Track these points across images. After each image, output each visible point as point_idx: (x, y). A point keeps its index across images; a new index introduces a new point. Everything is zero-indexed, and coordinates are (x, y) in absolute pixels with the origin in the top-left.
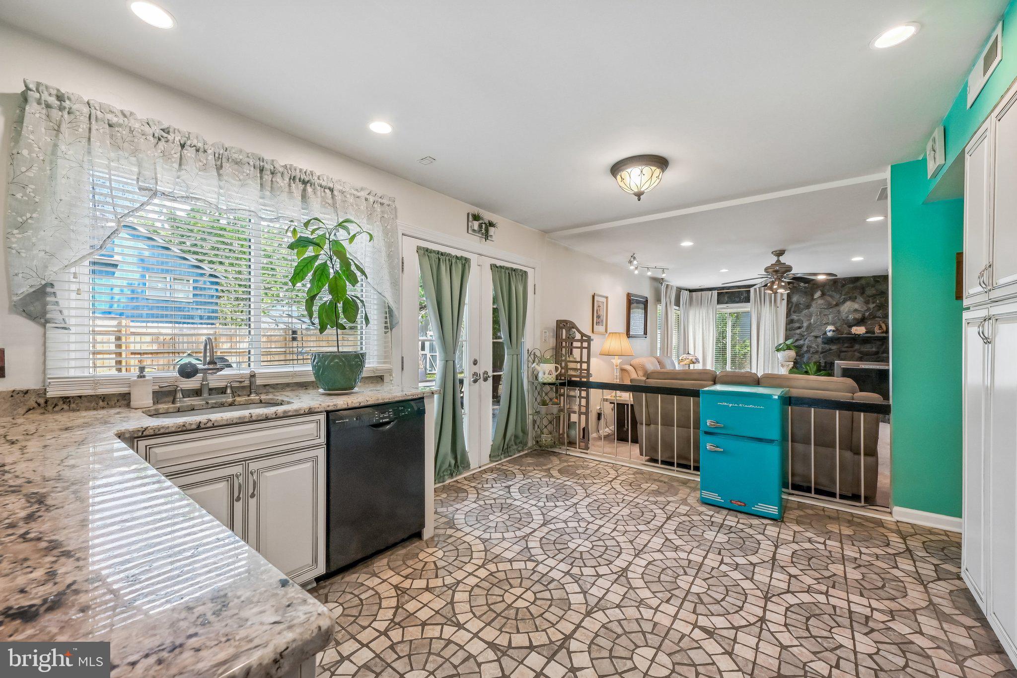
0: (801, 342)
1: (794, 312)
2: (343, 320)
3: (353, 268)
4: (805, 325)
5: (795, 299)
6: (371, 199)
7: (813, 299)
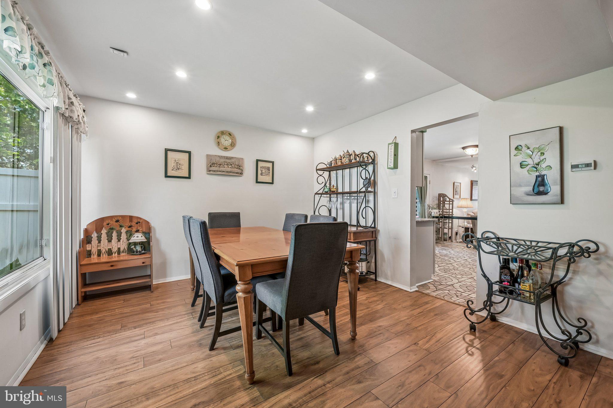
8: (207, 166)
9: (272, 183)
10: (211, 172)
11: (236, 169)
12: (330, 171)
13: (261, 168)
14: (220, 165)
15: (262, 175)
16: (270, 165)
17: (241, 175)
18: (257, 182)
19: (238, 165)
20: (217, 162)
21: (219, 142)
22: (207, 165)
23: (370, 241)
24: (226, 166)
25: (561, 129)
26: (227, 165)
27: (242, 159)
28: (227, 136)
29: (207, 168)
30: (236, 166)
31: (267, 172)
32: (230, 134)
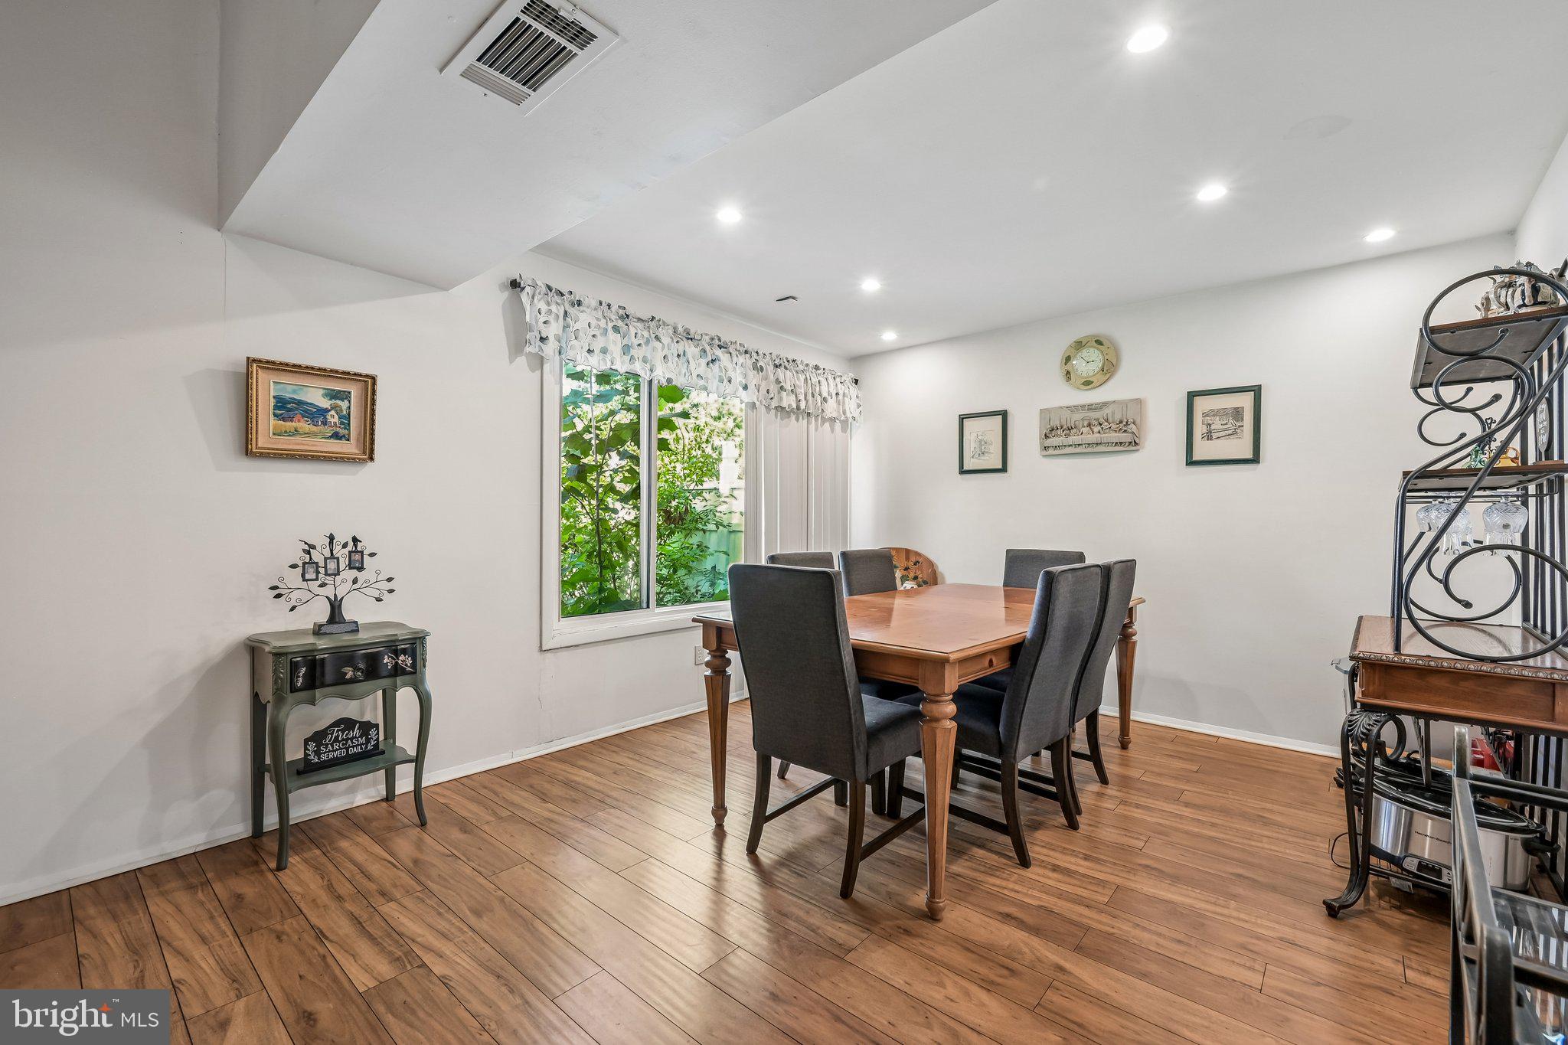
8: (1041, 438)
9: (1256, 459)
10: (1051, 451)
11: (1114, 435)
13: (1207, 416)
14: (1070, 430)
15: (1210, 438)
16: (1246, 401)
17: (1134, 448)
18: (1190, 462)
19: (1123, 423)
20: (1064, 423)
21: (1068, 373)
22: (1040, 433)
24: (1085, 430)
26: (1089, 425)
27: (1139, 401)
28: (1092, 350)
29: (1040, 442)
30: (1115, 427)
31: (1229, 425)
32: (1099, 342)
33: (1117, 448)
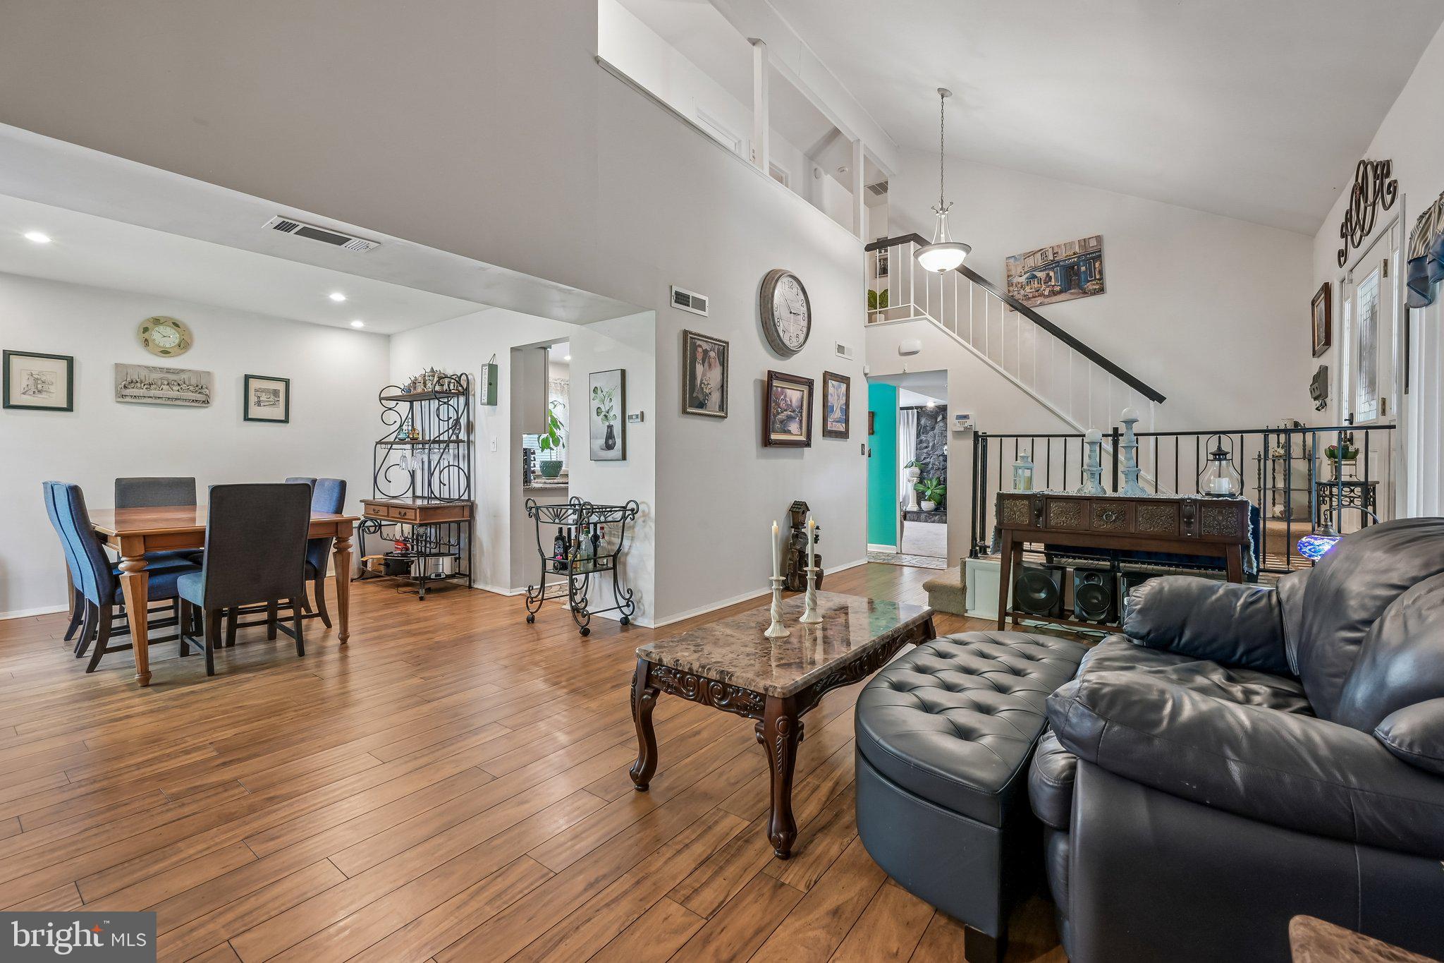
0: (928, 460)
1: (923, 433)
2: (552, 445)
3: (559, 423)
4: (931, 444)
5: (923, 422)
6: (563, 383)
7: (936, 422)
8: (116, 387)
9: (286, 421)
10: (128, 399)
11: (191, 394)
12: (411, 403)
13: (258, 391)
14: (150, 385)
15: (259, 405)
16: (281, 387)
17: (205, 405)
18: (246, 418)
19: (197, 386)
20: (143, 379)
21: (146, 340)
22: (116, 384)
23: (458, 523)
24: (165, 387)
25: (623, 372)
26: (168, 384)
27: (208, 373)
28: (168, 329)
29: (116, 391)
30: (192, 388)
31: (271, 399)
32: (176, 325)
33: (193, 404)
